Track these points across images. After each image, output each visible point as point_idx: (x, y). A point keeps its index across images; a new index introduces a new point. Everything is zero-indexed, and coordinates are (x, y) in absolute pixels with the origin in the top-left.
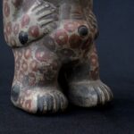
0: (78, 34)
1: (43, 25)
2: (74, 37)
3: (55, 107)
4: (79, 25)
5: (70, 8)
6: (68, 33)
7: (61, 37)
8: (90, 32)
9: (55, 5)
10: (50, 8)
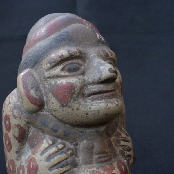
9: (71, 143)
10: (65, 149)
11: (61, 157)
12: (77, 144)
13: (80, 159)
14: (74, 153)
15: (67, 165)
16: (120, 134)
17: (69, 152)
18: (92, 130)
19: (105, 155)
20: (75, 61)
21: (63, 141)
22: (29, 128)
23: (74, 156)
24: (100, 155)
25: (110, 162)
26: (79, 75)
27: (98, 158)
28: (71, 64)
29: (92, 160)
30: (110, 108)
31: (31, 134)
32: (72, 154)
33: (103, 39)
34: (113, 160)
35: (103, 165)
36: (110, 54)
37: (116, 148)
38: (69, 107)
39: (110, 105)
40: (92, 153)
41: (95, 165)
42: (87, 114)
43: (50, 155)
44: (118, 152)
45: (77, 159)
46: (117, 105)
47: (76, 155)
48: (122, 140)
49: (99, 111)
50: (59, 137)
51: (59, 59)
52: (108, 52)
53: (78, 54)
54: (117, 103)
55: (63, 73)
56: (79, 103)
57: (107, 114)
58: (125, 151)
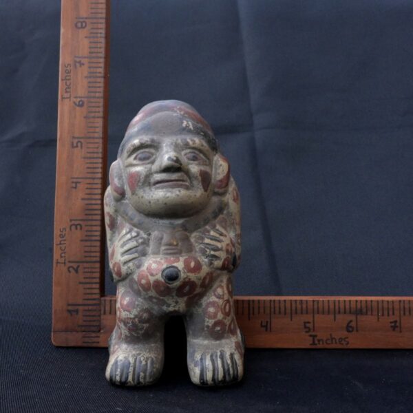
0: (163, 280)
1: (125, 263)
2: (157, 283)
3: (130, 378)
4: (165, 266)
5: (161, 239)
6: (150, 277)
7: (143, 282)
8: (182, 275)
9: (145, 233)
10: (138, 238)
11: (132, 244)
12: (149, 235)
13: (150, 249)
14: (146, 243)
15: (136, 252)
16: (209, 232)
17: (140, 241)
18: (166, 222)
19: (174, 247)
20: (147, 150)
21: (138, 230)
22: (117, 216)
23: (145, 245)
24: (168, 247)
25: (178, 256)
26: (149, 163)
27: (165, 250)
28: (143, 153)
29: (159, 251)
30: (168, 197)
31: (119, 222)
32: (143, 243)
33: (191, 127)
34: (183, 254)
35: (168, 257)
36: (191, 143)
37: (197, 244)
38: (136, 195)
39: (169, 194)
40: (160, 243)
41: (161, 256)
42: (150, 202)
43: (124, 242)
44: (198, 250)
45: (147, 248)
46: (178, 195)
47: (148, 245)
48: (208, 238)
49: (158, 200)
50: (135, 226)
51: (132, 148)
52: (189, 140)
53: (149, 143)
54: (178, 193)
55: (135, 162)
56: (144, 191)
57: (166, 204)
58: (208, 250)
